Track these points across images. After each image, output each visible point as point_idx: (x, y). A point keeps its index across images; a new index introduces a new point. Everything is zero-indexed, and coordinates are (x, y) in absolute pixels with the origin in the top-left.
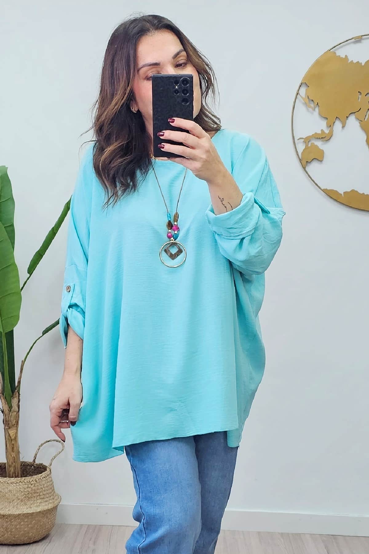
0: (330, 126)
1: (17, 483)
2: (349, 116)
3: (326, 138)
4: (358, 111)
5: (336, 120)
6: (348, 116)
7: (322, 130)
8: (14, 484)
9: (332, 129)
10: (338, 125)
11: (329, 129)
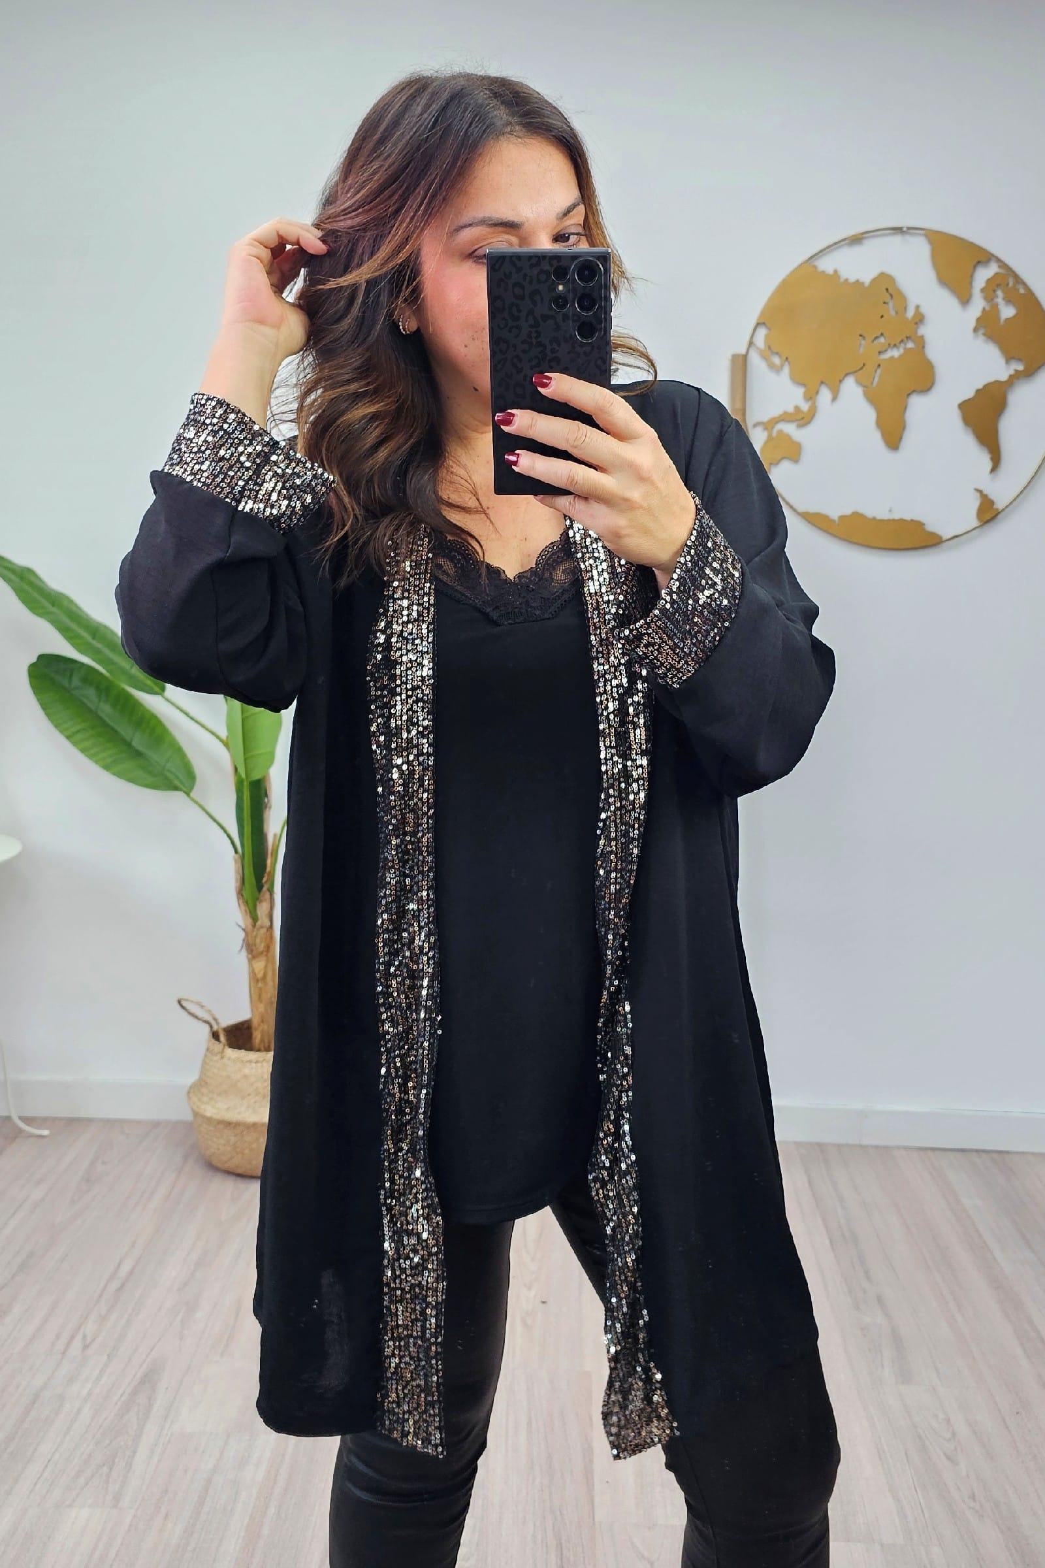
0: (811, 396)
1: (257, 1062)
2: (843, 379)
3: (803, 419)
4: (861, 368)
5: (820, 386)
6: (841, 379)
7: (797, 408)
8: (254, 1065)
9: (814, 403)
10: (825, 394)
11: (810, 403)
